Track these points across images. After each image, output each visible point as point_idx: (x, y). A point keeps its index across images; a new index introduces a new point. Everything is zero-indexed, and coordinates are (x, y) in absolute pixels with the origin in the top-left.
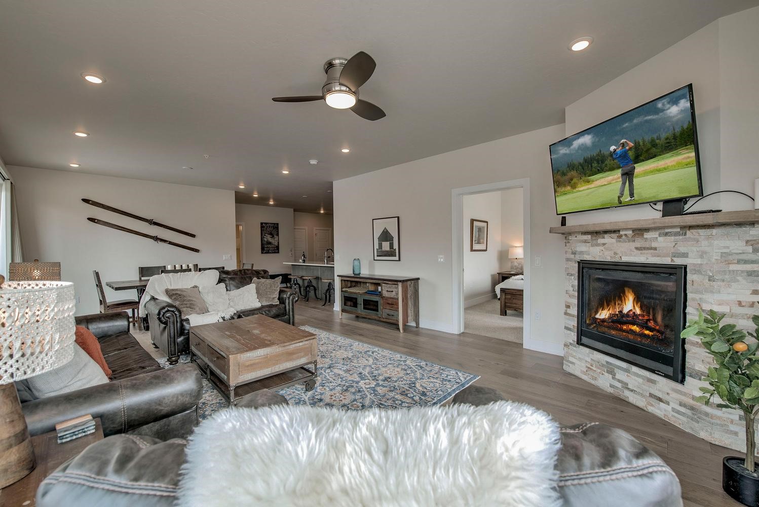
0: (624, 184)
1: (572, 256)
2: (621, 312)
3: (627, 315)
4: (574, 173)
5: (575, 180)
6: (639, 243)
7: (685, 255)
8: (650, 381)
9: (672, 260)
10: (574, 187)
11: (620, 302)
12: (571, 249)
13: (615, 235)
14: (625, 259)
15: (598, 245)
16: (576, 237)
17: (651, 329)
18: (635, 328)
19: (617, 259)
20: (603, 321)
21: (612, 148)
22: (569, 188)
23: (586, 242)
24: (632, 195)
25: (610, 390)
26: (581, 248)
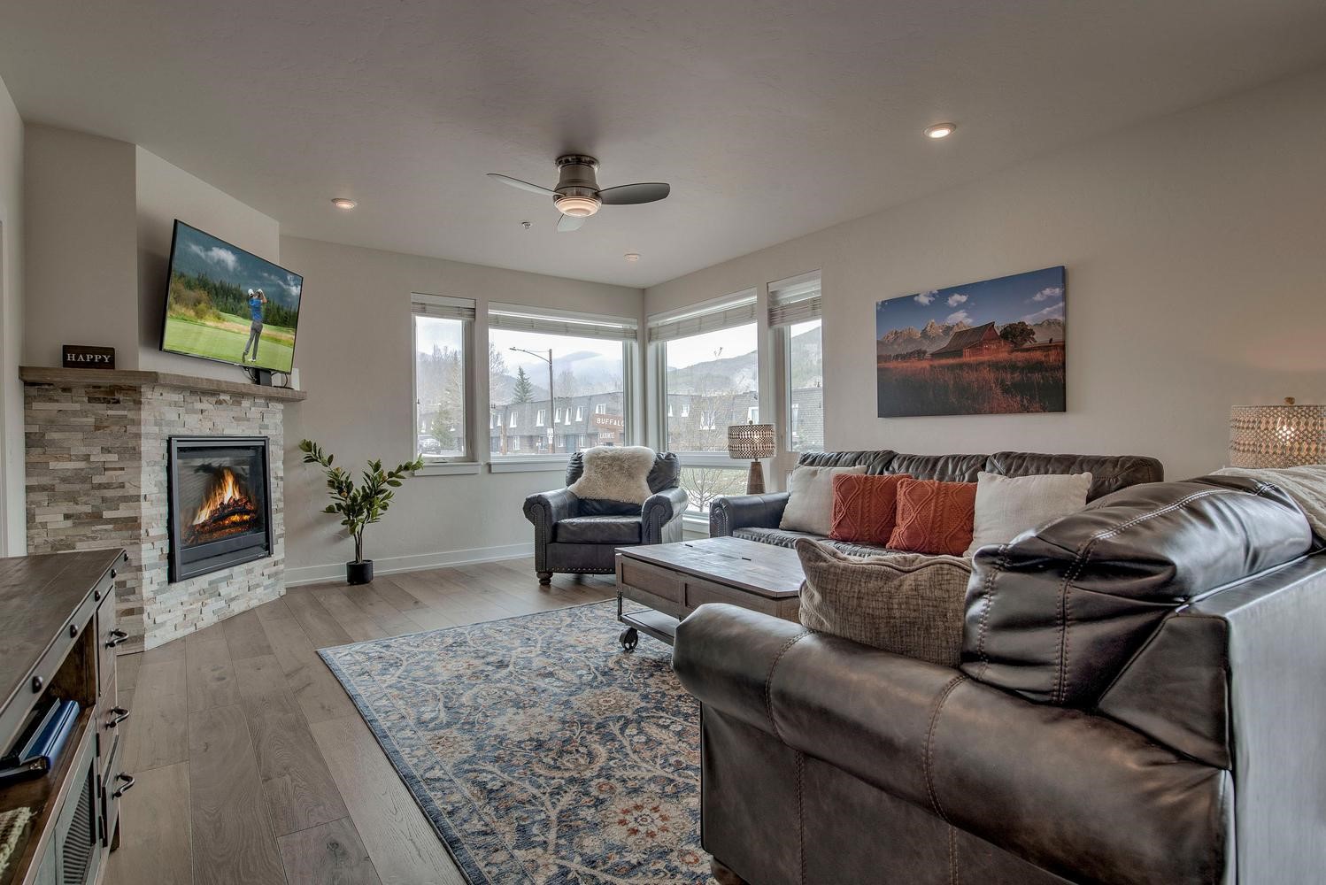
0: (251, 340)
1: (156, 429)
2: (222, 503)
3: (228, 504)
4: (203, 294)
5: (202, 306)
6: (236, 411)
7: (266, 427)
8: (250, 571)
9: (260, 433)
10: (200, 315)
11: (220, 491)
12: (155, 417)
13: (213, 400)
14: (228, 432)
15: (194, 411)
16: (161, 394)
17: (247, 513)
18: (236, 518)
19: (218, 433)
20: (204, 525)
21: (251, 291)
22: (192, 313)
23: (176, 404)
24: (254, 357)
25: (215, 619)
26: (171, 415)
